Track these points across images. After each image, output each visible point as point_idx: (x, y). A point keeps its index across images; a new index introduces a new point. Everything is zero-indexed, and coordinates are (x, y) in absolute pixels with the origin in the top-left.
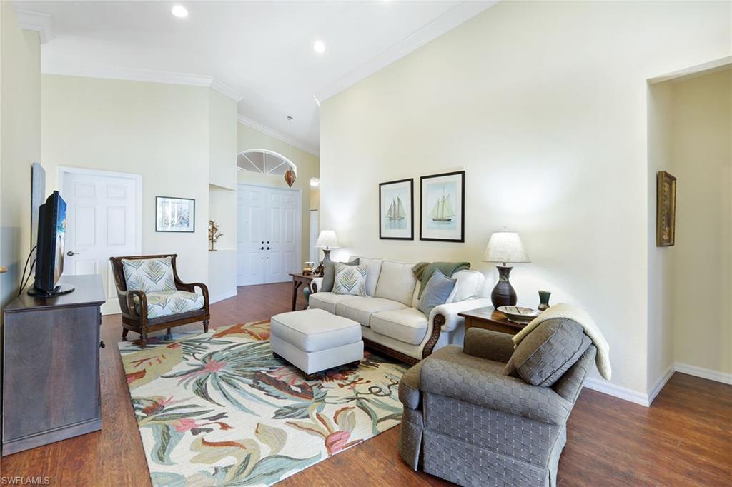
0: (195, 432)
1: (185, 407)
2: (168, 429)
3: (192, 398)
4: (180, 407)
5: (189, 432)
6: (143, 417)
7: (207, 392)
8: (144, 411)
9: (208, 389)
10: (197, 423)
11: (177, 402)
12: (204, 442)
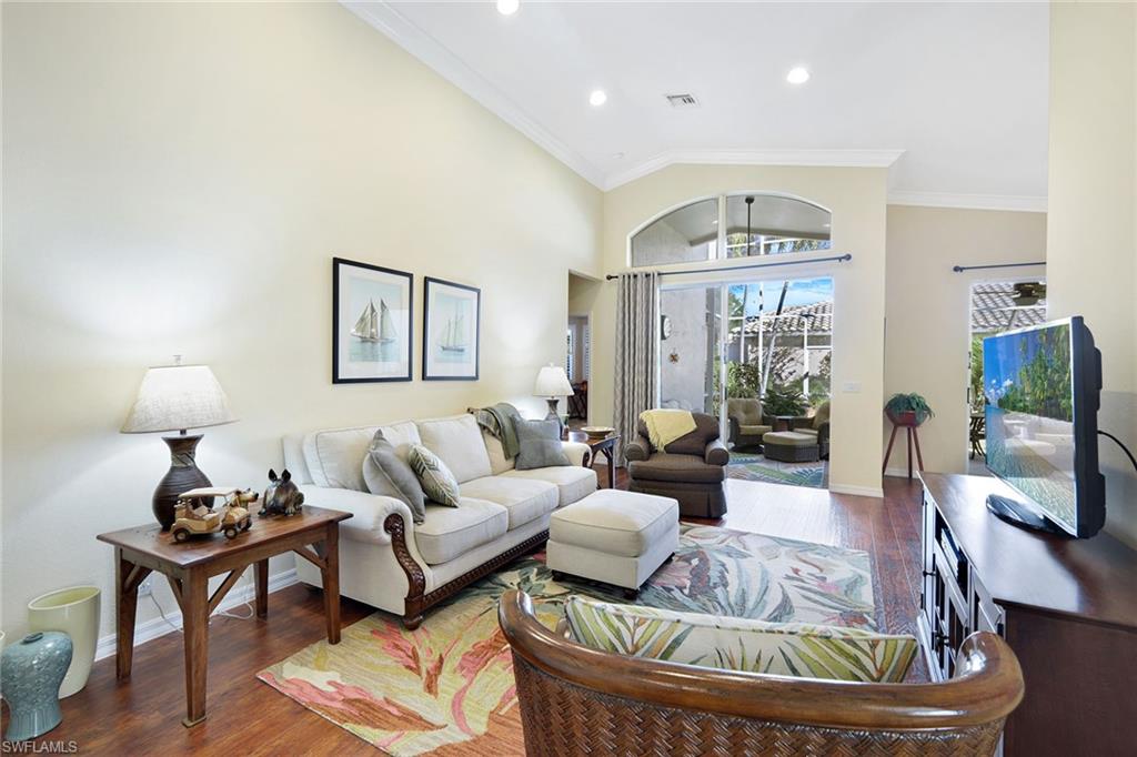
0: (824, 579)
1: (815, 602)
2: (846, 592)
3: (803, 608)
4: (824, 605)
5: (828, 581)
6: (868, 613)
7: (780, 605)
8: (866, 621)
9: (775, 607)
10: (815, 583)
11: (822, 612)
12: (821, 570)
